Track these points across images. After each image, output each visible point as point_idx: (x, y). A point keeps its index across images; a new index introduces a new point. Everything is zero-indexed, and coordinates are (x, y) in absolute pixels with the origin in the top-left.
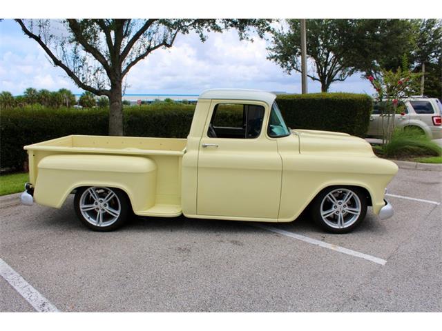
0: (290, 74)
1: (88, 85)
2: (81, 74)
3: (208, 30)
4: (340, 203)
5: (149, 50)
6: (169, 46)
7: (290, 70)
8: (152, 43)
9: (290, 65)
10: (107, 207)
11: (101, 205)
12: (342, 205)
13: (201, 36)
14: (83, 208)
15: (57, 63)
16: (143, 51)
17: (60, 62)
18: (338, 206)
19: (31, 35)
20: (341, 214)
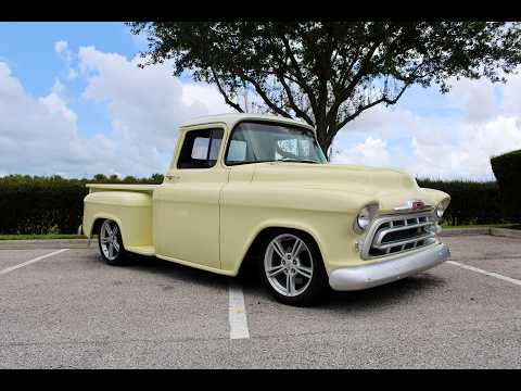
4: (288, 257)
5: (361, 109)
6: (391, 103)
10: (115, 241)
11: (111, 239)
12: (291, 260)
13: (443, 86)
14: (103, 241)
18: (287, 260)
20: (290, 275)
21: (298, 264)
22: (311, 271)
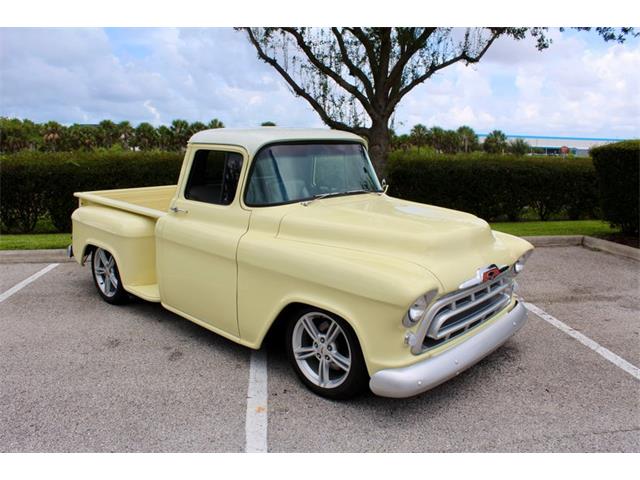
4: (322, 340)
5: (433, 69)
10: (112, 274)
11: (107, 271)
12: (326, 345)
14: (98, 271)
17: (303, 90)
20: (323, 361)
21: (334, 351)
22: (349, 364)
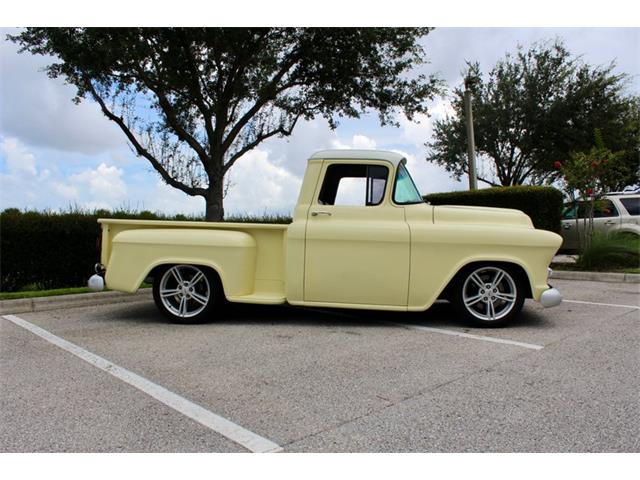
0: (459, 180)
1: (179, 181)
2: (171, 166)
3: (340, 115)
4: (488, 287)
5: (261, 137)
6: (287, 134)
7: (460, 174)
8: (265, 128)
9: (459, 167)
10: (193, 292)
11: (186, 290)
12: (491, 289)
13: (331, 121)
14: (164, 294)
15: (142, 152)
16: (252, 139)
17: (145, 150)
18: (487, 290)
19: (112, 117)
20: (490, 302)
21: (498, 292)
22: (514, 296)
